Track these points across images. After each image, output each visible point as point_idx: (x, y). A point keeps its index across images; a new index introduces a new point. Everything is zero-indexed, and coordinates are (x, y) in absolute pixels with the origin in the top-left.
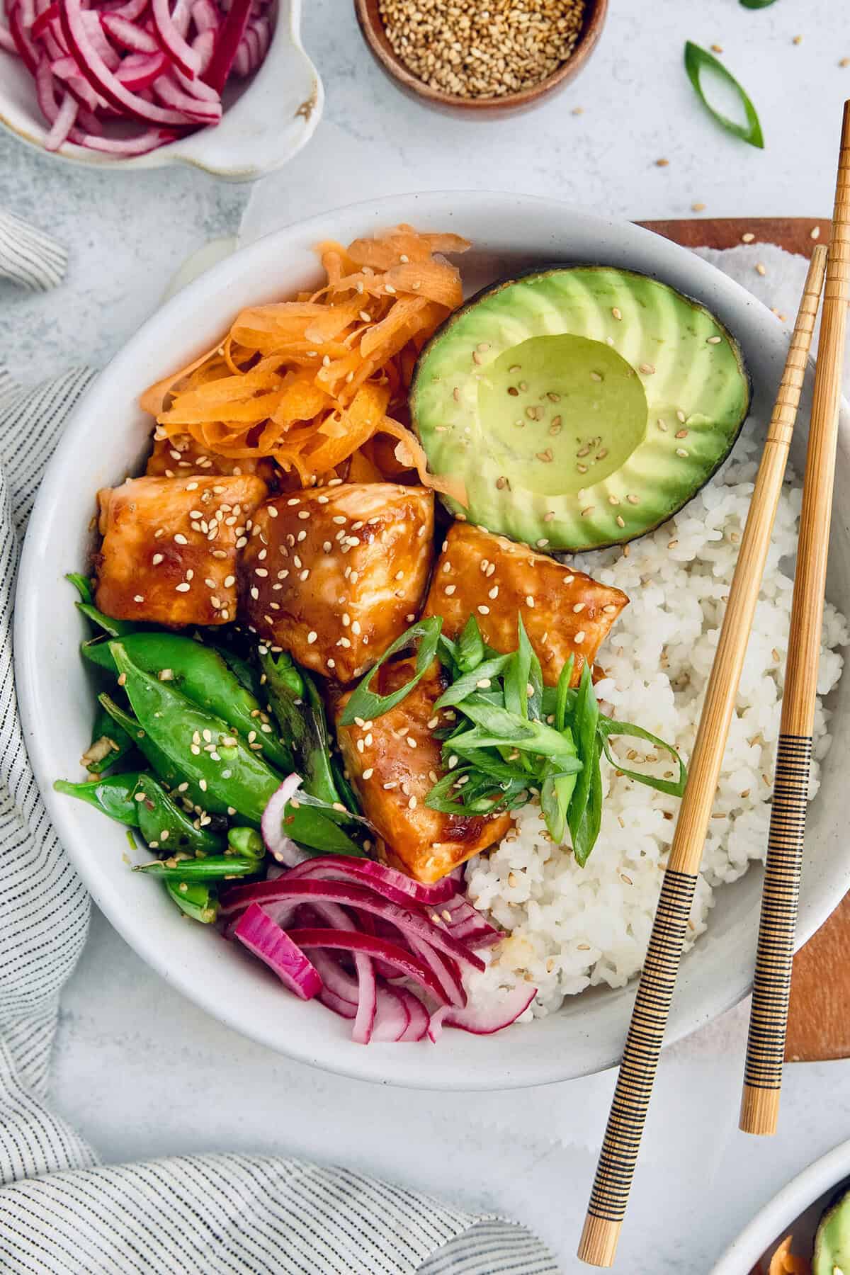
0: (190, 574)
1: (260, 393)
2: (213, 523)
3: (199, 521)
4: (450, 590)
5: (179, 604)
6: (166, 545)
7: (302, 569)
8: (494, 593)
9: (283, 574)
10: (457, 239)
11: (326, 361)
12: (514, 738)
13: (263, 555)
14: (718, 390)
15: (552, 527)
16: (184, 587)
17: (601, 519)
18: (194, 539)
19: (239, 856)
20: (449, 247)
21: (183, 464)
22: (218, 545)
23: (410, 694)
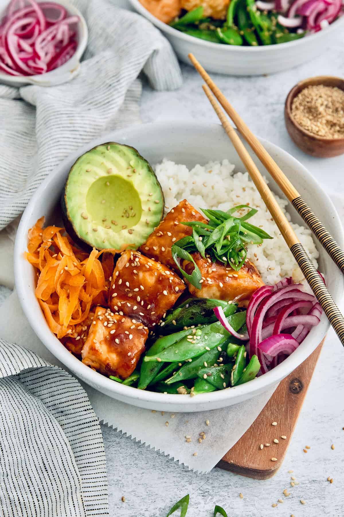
0: (127, 332)
1: (68, 297)
2: (111, 319)
3: (108, 324)
4: (163, 249)
5: (136, 341)
6: (113, 337)
7: (140, 288)
8: (169, 234)
9: (139, 299)
10: (40, 220)
11: (66, 268)
12: (222, 234)
13: (129, 305)
14: (124, 154)
15: (151, 223)
16: (131, 337)
17: (154, 208)
18: (114, 327)
19: (237, 352)
20: (42, 225)
21: (82, 336)
22: (119, 321)
23: (197, 264)
